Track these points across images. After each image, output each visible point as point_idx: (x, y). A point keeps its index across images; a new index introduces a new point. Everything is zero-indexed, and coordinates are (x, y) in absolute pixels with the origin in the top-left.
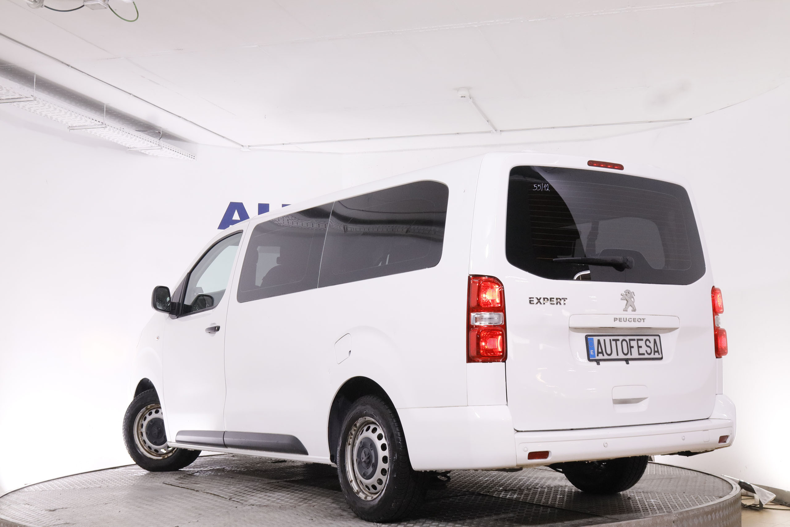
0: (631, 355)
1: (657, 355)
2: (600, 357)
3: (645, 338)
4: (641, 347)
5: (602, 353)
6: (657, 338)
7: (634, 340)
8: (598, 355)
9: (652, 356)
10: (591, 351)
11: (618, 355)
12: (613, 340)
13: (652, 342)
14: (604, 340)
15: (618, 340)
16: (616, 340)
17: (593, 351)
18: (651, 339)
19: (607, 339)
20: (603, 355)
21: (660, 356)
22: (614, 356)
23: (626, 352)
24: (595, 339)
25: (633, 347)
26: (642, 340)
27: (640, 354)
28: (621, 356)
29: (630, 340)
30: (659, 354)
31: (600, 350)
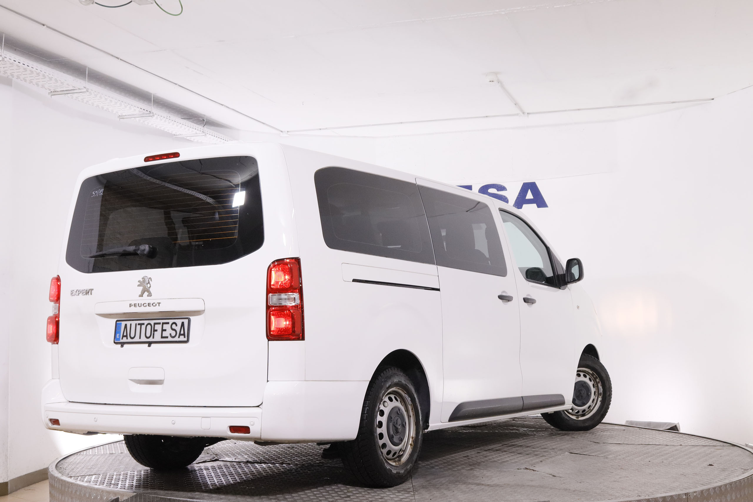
0: (153, 338)
1: (182, 338)
2: (125, 340)
3: (171, 321)
4: (165, 330)
5: (126, 336)
6: (186, 322)
7: (159, 323)
8: (122, 339)
9: (176, 339)
10: (118, 334)
11: (140, 338)
12: (139, 324)
13: (179, 325)
14: (131, 325)
15: (143, 324)
16: (141, 325)
17: (119, 334)
18: (179, 322)
19: (133, 323)
20: (127, 339)
21: (186, 339)
22: (137, 339)
23: (148, 335)
24: (124, 323)
25: (156, 331)
26: (168, 323)
27: (162, 337)
28: (143, 339)
29: (155, 324)
30: (185, 337)
31: (125, 334)
